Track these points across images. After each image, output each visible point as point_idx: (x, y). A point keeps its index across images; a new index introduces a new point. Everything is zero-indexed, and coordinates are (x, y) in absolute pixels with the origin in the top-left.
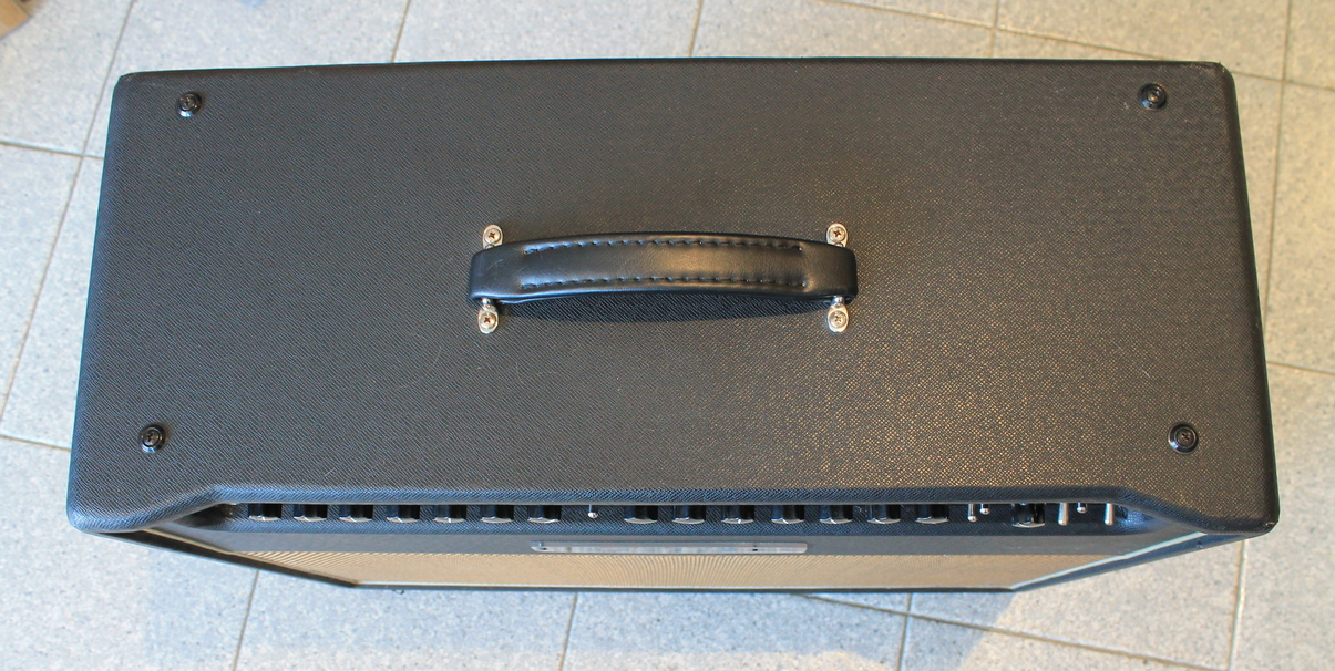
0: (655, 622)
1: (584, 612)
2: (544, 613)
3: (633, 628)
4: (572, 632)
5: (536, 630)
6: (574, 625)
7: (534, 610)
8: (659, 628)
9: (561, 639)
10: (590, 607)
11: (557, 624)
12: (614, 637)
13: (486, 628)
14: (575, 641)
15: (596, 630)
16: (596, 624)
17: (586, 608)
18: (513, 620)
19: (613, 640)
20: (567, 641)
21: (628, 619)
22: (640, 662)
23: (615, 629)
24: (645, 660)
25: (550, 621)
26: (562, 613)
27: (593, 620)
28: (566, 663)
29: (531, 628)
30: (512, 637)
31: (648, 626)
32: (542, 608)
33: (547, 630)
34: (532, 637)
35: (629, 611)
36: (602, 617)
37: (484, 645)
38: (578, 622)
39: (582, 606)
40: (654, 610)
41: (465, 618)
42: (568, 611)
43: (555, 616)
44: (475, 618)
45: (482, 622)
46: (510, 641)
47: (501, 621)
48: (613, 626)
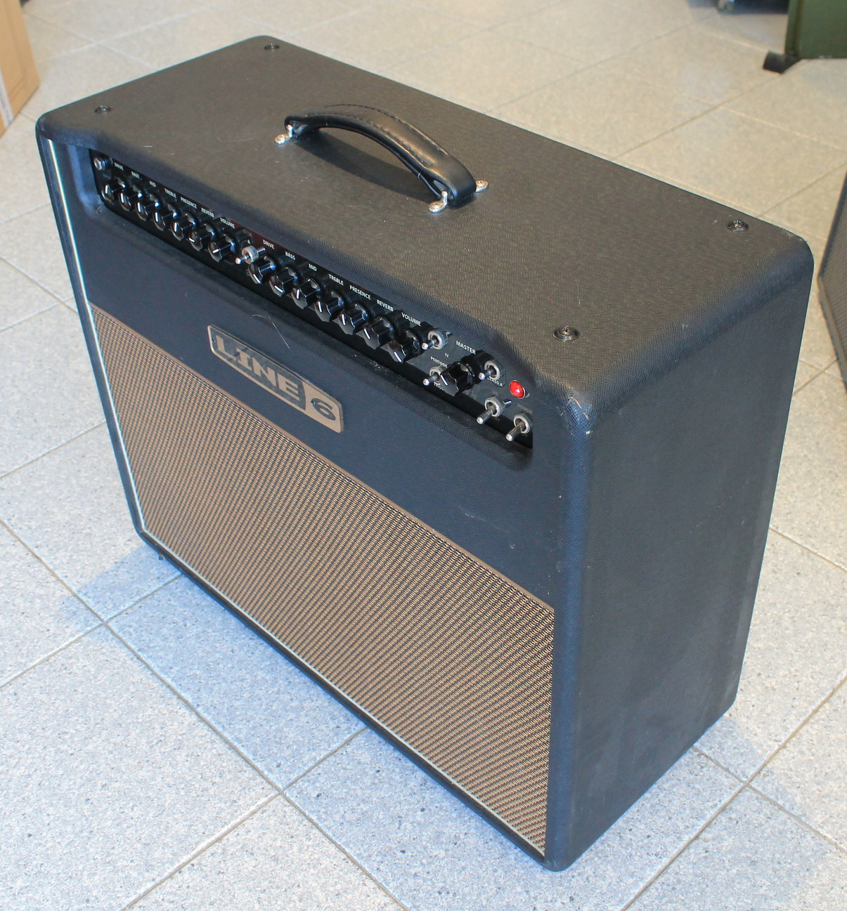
0: (377, 775)
1: (325, 820)
2: (300, 850)
3: (369, 791)
4: (334, 838)
5: (309, 864)
6: (330, 834)
7: (291, 856)
8: (384, 774)
9: (333, 849)
10: (325, 813)
11: (318, 844)
12: (365, 809)
13: (274, 902)
14: (344, 840)
15: (348, 819)
16: (343, 817)
17: (324, 817)
18: (285, 878)
19: (366, 812)
20: (338, 846)
21: (359, 792)
22: (400, 803)
23: (359, 805)
24: (402, 798)
25: (311, 849)
26: (312, 837)
27: (337, 817)
28: (355, 858)
29: (304, 867)
30: (299, 886)
31: (376, 781)
32: (295, 849)
33: (316, 856)
34: (312, 871)
35: (353, 787)
36: (341, 809)
38: (329, 828)
39: (319, 818)
40: (367, 770)
42: (315, 831)
43: (310, 843)
45: (265, 903)
46: (301, 889)
47: (278, 887)
48: (355, 805)
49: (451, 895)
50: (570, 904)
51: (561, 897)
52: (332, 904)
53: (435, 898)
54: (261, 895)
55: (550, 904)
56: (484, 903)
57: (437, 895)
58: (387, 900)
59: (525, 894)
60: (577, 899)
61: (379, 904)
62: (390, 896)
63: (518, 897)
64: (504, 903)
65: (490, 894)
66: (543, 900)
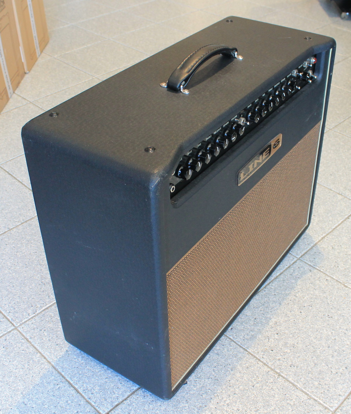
0: (255, 320)
1: (236, 338)
2: (228, 350)
3: (253, 327)
4: (241, 346)
5: (233, 356)
6: (239, 344)
7: (224, 353)
8: (258, 320)
9: (242, 350)
10: (236, 335)
11: (235, 348)
12: (252, 334)
13: (220, 371)
14: (246, 346)
15: (246, 338)
16: (244, 337)
17: (235, 337)
18: (223, 361)
19: (254, 335)
20: (244, 349)
21: (249, 327)
22: (267, 331)
23: (250, 332)
24: (268, 329)
25: (232, 350)
26: (232, 345)
27: (241, 337)
28: (252, 353)
29: (231, 357)
30: (230, 365)
31: (255, 323)
32: (226, 350)
33: (235, 353)
34: (234, 359)
35: (246, 325)
36: (242, 334)
37: (227, 375)
38: (239, 342)
39: (234, 338)
40: (251, 318)
41: (211, 377)
42: (233, 343)
43: (232, 348)
44: (213, 373)
45: (217, 372)
46: (231, 366)
47: (221, 365)
48: (248, 332)
49: (296, 367)
50: (346, 370)
51: (341, 367)
52: (245, 372)
53: (289, 368)
54: (214, 369)
55: (337, 370)
56: (310, 370)
57: (290, 367)
58: (269, 369)
59: (326, 366)
60: (348, 368)
61: (266, 371)
62: (270, 368)
63: (324, 367)
64: (318, 370)
65: (312, 366)
66: (334, 369)
